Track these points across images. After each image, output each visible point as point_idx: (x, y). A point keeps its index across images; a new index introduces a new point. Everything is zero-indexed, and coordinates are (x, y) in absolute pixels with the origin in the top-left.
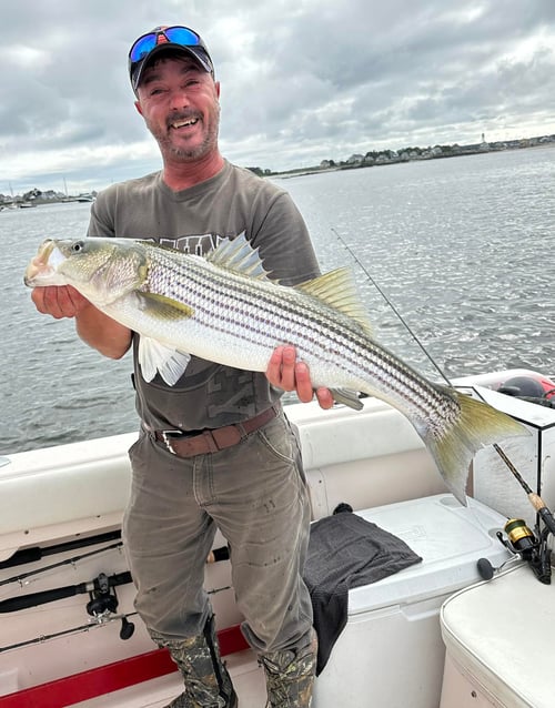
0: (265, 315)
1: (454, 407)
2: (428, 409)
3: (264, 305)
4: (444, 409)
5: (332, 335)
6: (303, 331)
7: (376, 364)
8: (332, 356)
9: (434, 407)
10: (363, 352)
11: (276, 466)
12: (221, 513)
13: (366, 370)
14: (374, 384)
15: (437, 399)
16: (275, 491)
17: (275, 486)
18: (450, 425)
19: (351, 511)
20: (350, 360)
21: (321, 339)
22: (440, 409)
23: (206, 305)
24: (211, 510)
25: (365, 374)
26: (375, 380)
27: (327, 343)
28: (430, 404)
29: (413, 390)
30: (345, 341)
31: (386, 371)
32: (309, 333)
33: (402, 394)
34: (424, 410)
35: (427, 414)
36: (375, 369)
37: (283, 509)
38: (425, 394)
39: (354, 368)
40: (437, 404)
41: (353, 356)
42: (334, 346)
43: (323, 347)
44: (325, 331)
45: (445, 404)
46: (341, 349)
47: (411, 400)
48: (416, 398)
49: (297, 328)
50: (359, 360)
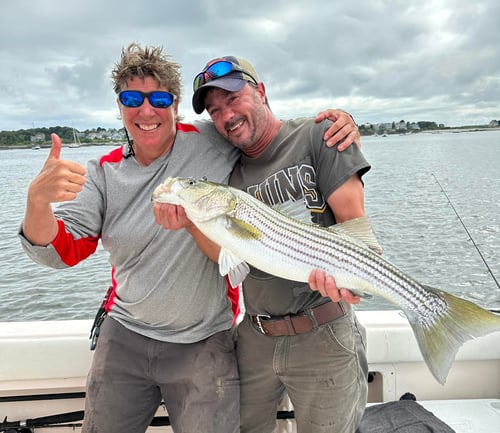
0: (304, 241)
1: (440, 302)
2: (417, 302)
3: (305, 234)
4: (431, 304)
5: (344, 250)
6: (326, 249)
7: (373, 268)
8: (343, 264)
9: (421, 301)
10: (365, 260)
11: (338, 353)
12: (291, 383)
13: (366, 272)
14: (372, 282)
15: (424, 295)
16: (336, 372)
17: (336, 369)
18: (438, 318)
19: (415, 399)
20: (355, 265)
21: (336, 253)
22: (427, 303)
23: (268, 232)
24: (284, 379)
25: (365, 275)
26: (372, 278)
27: (341, 255)
28: (418, 299)
29: (403, 287)
30: (353, 254)
31: (381, 272)
32: (330, 250)
33: (393, 289)
34: (412, 303)
35: (416, 306)
36: (372, 271)
37: (340, 388)
38: (413, 290)
39: (357, 271)
40: (424, 299)
41: (357, 263)
42: (345, 257)
43: (337, 258)
44: (340, 248)
45: (432, 299)
46: (349, 258)
47: (400, 294)
48: (405, 293)
49: (322, 248)
50: (361, 265)
